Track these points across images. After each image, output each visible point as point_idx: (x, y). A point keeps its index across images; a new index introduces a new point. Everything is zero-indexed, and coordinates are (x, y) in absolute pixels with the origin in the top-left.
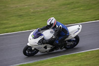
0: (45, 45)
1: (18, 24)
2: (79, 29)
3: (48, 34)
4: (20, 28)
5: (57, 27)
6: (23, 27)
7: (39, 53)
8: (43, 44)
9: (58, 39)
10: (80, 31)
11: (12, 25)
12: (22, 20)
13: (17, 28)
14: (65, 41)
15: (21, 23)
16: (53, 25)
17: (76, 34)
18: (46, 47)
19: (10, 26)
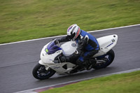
0: (64, 64)
1: (108, 17)
2: (113, 41)
3: (69, 48)
4: (111, 23)
5: (82, 37)
6: (115, 22)
7: (56, 75)
8: (62, 62)
9: (83, 56)
10: (115, 43)
11: (100, 19)
12: (115, 12)
13: (108, 23)
14: (94, 58)
15: (113, 17)
16: (76, 36)
17: (110, 48)
18: (65, 67)
19: (97, 20)
